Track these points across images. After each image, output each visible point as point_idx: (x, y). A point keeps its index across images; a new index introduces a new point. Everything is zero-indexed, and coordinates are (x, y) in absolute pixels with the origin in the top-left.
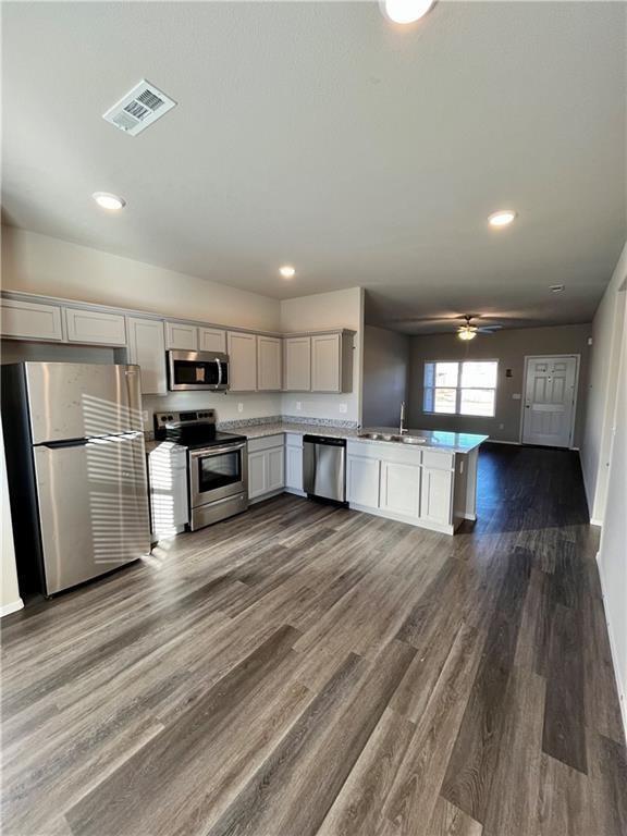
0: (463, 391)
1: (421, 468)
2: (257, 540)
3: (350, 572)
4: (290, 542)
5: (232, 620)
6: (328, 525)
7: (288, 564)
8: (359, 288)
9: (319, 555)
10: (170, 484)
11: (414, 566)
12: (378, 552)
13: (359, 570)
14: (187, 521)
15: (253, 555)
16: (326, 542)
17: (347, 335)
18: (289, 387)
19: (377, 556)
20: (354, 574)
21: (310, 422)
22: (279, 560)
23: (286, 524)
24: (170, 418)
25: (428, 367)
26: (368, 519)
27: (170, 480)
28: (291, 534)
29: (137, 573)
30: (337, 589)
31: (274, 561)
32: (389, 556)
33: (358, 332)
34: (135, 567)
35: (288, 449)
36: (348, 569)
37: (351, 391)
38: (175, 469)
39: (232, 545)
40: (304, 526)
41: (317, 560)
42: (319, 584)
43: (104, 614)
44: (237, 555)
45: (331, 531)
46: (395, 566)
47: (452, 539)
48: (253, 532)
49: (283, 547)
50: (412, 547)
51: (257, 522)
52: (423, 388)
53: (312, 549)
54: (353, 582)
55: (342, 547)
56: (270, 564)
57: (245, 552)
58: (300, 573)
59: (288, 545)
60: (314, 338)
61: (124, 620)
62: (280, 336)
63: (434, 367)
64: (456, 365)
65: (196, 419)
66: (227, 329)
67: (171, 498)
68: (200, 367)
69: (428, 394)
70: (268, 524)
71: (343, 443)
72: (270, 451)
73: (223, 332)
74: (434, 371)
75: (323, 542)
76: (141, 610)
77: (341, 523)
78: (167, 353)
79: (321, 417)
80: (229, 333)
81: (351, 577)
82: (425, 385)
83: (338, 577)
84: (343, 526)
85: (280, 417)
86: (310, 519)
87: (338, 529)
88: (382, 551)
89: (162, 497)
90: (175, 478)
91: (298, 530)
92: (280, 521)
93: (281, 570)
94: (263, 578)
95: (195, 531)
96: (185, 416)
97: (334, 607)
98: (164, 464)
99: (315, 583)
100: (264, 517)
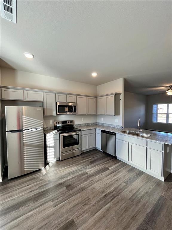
0: (169, 115)
1: (147, 148)
2: (80, 168)
3: (110, 193)
4: (90, 171)
5: (54, 208)
6: (107, 166)
7: (86, 182)
8: (122, 78)
9: (99, 180)
10: (53, 145)
11: (142, 197)
12: (125, 184)
13: (114, 193)
14: (59, 157)
15: (75, 175)
16: (104, 174)
17: (117, 95)
18: (98, 113)
19: (124, 186)
20: (111, 195)
21: (106, 125)
22: (83, 179)
23: (92, 162)
24: (59, 123)
25: (154, 106)
26: (124, 165)
27: (54, 143)
28: (92, 167)
29: (37, 175)
30: (101, 203)
31: (81, 180)
32: (130, 188)
33: (122, 94)
34: (37, 172)
35: (97, 134)
36: (109, 191)
37: (119, 115)
38: (55, 140)
39: (70, 169)
40: (98, 165)
41: (98, 183)
42: (94, 197)
43: (18, 191)
44: (69, 174)
45: (107, 169)
46: (131, 195)
47: (163, 183)
48: (79, 164)
49: (87, 173)
50: (142, 184)
51: (82, 160)
52: (152, 113)
53: (97, 176)
54: (110, 200)
55: (110, 178)
56: (79, 181)
57: (73, 173)
58: (89, 188)
59: (89, 173)
60: (106, 97)
61: (21, 196)
62: (96, 97)
63: (157, 106)
64: (166, 105)
65: (67, 123)
66: (76, 95)
67: (54, 149)
68: (67, 107)
69: (154, 116)
70: (86, 161)
71: (115, 134)
72: (90, 135)
73: (75, 96)
74: (157, 107)
75: (103, 174)
76: (28, 193)
77: (112, 166)
78: (56, 103)
79: (109, 124)
80: (77, 96)
81: (109, 196)
82: (153, 112)
83: (104, 195)
84: (113, 167)
85: (97, 123)
86: (101, 162)
87: (110, 168)
88: (127, 184)
89: (51, 148)
90: (55, 143)
91: (95, 166)
92: (90, 161)
93: (82, 185)
94: (74, 188)
95: (62, 161)
96: (63, 122)
97: (97, 214)
98: (52, 138)
99: (92, 196)
100: (85, 158)
